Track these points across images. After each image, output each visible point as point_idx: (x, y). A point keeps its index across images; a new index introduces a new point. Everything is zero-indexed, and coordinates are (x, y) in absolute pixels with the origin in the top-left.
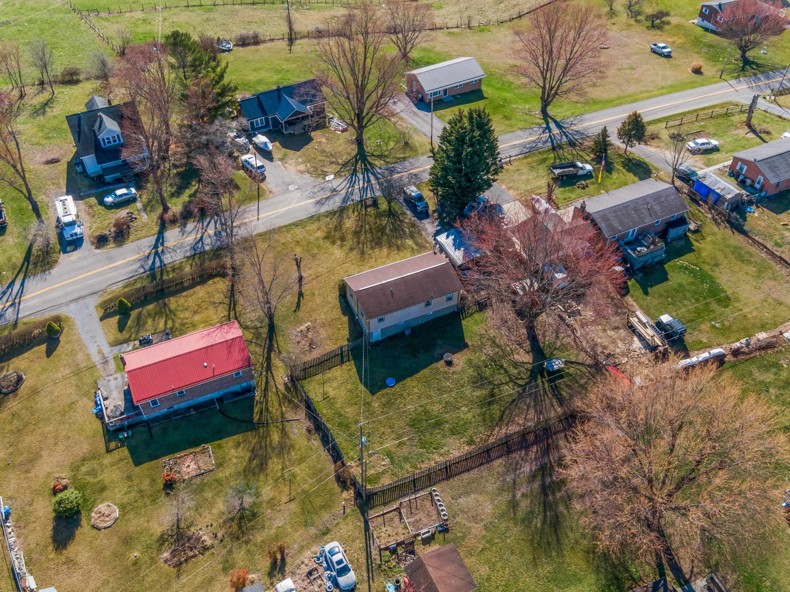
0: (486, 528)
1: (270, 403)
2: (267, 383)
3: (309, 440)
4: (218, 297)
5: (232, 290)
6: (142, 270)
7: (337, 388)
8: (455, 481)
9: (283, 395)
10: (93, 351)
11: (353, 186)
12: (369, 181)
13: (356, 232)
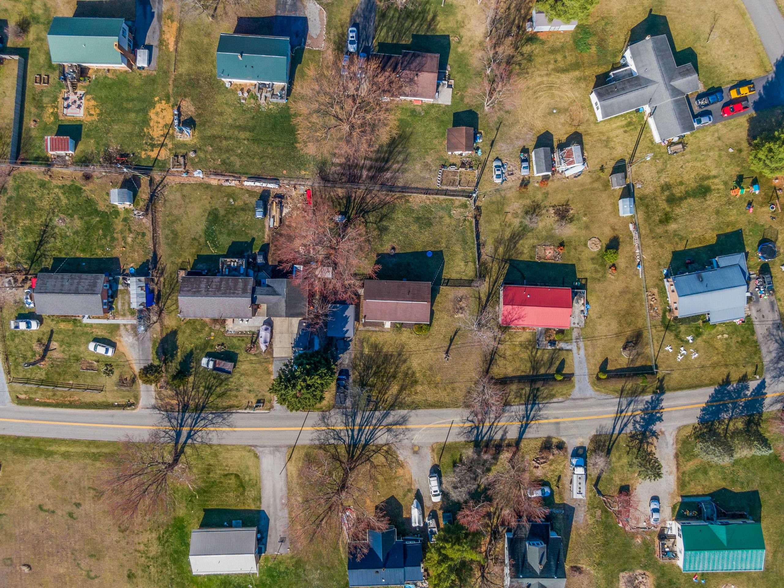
0: (424, 158)
1: (497, 271)
2: (494, 286)
3: (485, 241)
4: (501, 362)
5: (490, 364)
6: (541, 406)
7: (458, 265)
8: (426, 186)
9: (488, 274)
10: (582, 352)
11: (373, 429)
12: (360, 430)
13: (394, 377)
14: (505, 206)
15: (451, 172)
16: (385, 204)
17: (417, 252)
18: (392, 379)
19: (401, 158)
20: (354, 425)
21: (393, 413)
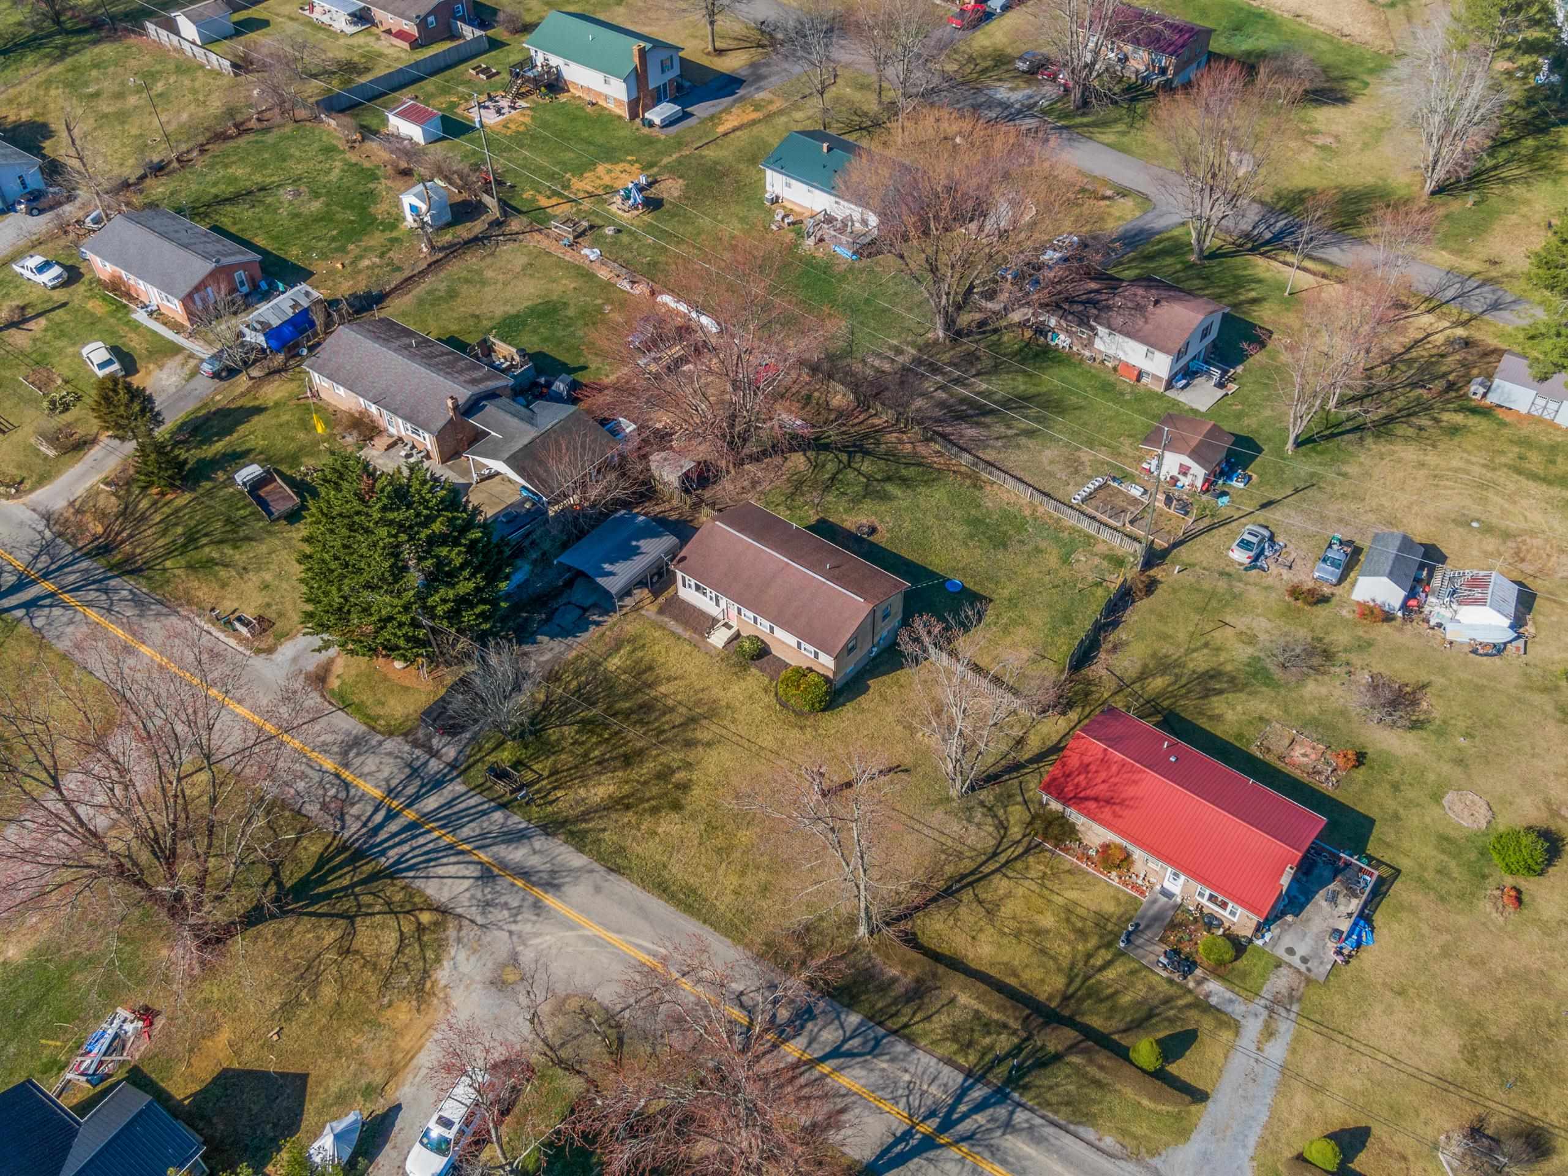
0: (1078, 449)
3: (1125, 644)
4: (968, 912)
7: (1012, 648)
10: (1276, 1050)
12: (411, 827)
14: (1229, 611)
15: (1126, 496)
17: (925, 568)
18: (616, 764)
19: (1024, 425)
20: (408, 806)
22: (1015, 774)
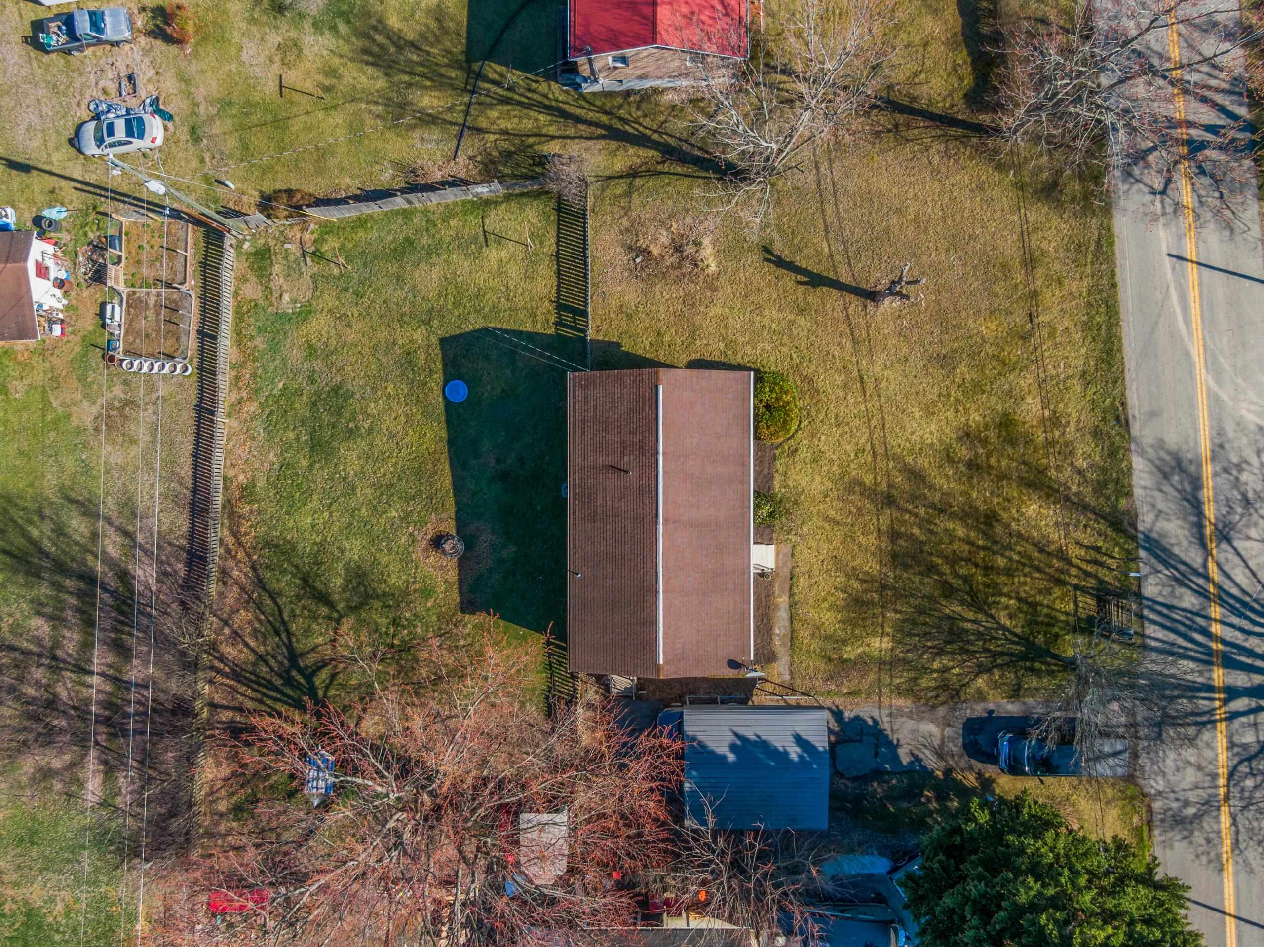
0: (80, 430)
1: (517, 111)
2: (578, 120)
3: (399, 166)
5: (912, 111)
7: (500, 272)
8: (187, 419)
9: (530, 146)
11: (1222, 603)
12: (1229, 663)
13: (990, 519)
14: (257, 97)
15: (130, 322)
16: (260, 583)
17: (451, 442)
18: (998, 529)
19: (78, 526)
20: (1211, 689)
21: (1146, 521)
22: (685, 147)
